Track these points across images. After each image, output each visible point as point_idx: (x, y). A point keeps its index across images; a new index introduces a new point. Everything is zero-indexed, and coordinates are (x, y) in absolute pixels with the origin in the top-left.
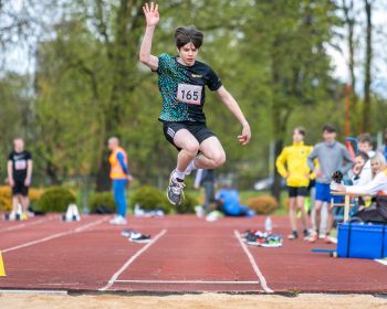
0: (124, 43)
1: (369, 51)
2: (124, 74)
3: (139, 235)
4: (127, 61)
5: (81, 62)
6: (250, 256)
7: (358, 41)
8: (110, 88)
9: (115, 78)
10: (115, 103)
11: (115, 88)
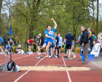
0: (35, 9)
1: (98, 10)
2: (34, 17)
3: (40, 57)
4: (35, 13)
5: (23, 14)
6: (64, 61)
7: (95, 8)
8: (31, 20)
9: (32, 18)
10: (32, 24)
11: (32, 20)
